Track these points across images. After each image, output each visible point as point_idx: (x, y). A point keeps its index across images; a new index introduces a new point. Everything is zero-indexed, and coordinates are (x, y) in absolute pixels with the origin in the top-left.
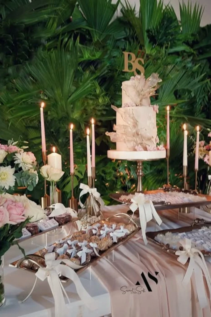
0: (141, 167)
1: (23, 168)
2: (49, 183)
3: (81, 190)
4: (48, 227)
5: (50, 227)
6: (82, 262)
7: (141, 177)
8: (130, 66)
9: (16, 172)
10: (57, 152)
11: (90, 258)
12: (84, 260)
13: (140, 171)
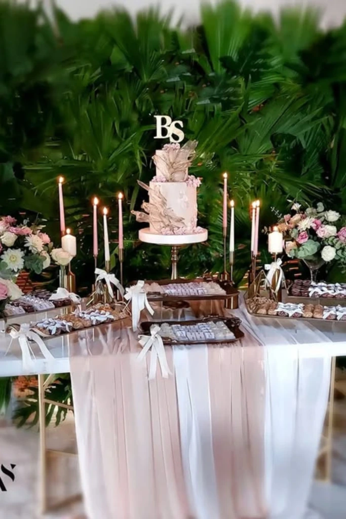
0: (175, 251)
1: (33, 251)
2: (59, 267)
3: (98, 275)
4: (43, 308)
5: (45, 308)
6: (52, 334)
7: (175, 264)
8: (164, 132)
9: (26, 255)
10: (71, 234)
11: (60, 332)
12: (53, 332)
13: (175, 256)
